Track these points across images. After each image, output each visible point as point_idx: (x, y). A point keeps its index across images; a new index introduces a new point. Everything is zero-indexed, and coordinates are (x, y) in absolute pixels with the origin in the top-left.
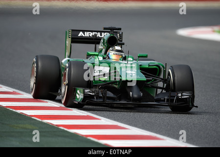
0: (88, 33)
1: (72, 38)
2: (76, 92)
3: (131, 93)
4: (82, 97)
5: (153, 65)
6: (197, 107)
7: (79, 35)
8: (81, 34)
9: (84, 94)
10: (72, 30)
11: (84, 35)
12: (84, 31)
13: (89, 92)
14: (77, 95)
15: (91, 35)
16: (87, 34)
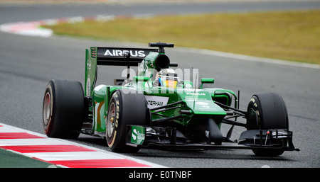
0: (117, 51)
1: (98, 59)
2: (132, 132)
3: (207, 133)
4: (143, 138)
5: (220, 92)
6: (298, 150)
7: (106, 54)
8: (107, 53)
9: (146, 134)
10: (98, 48)
11: (111, 55)
12: (111, 49)
13: (151, 131)
14: (133, 135)
15: (121, 54)
16: (115, 53)
